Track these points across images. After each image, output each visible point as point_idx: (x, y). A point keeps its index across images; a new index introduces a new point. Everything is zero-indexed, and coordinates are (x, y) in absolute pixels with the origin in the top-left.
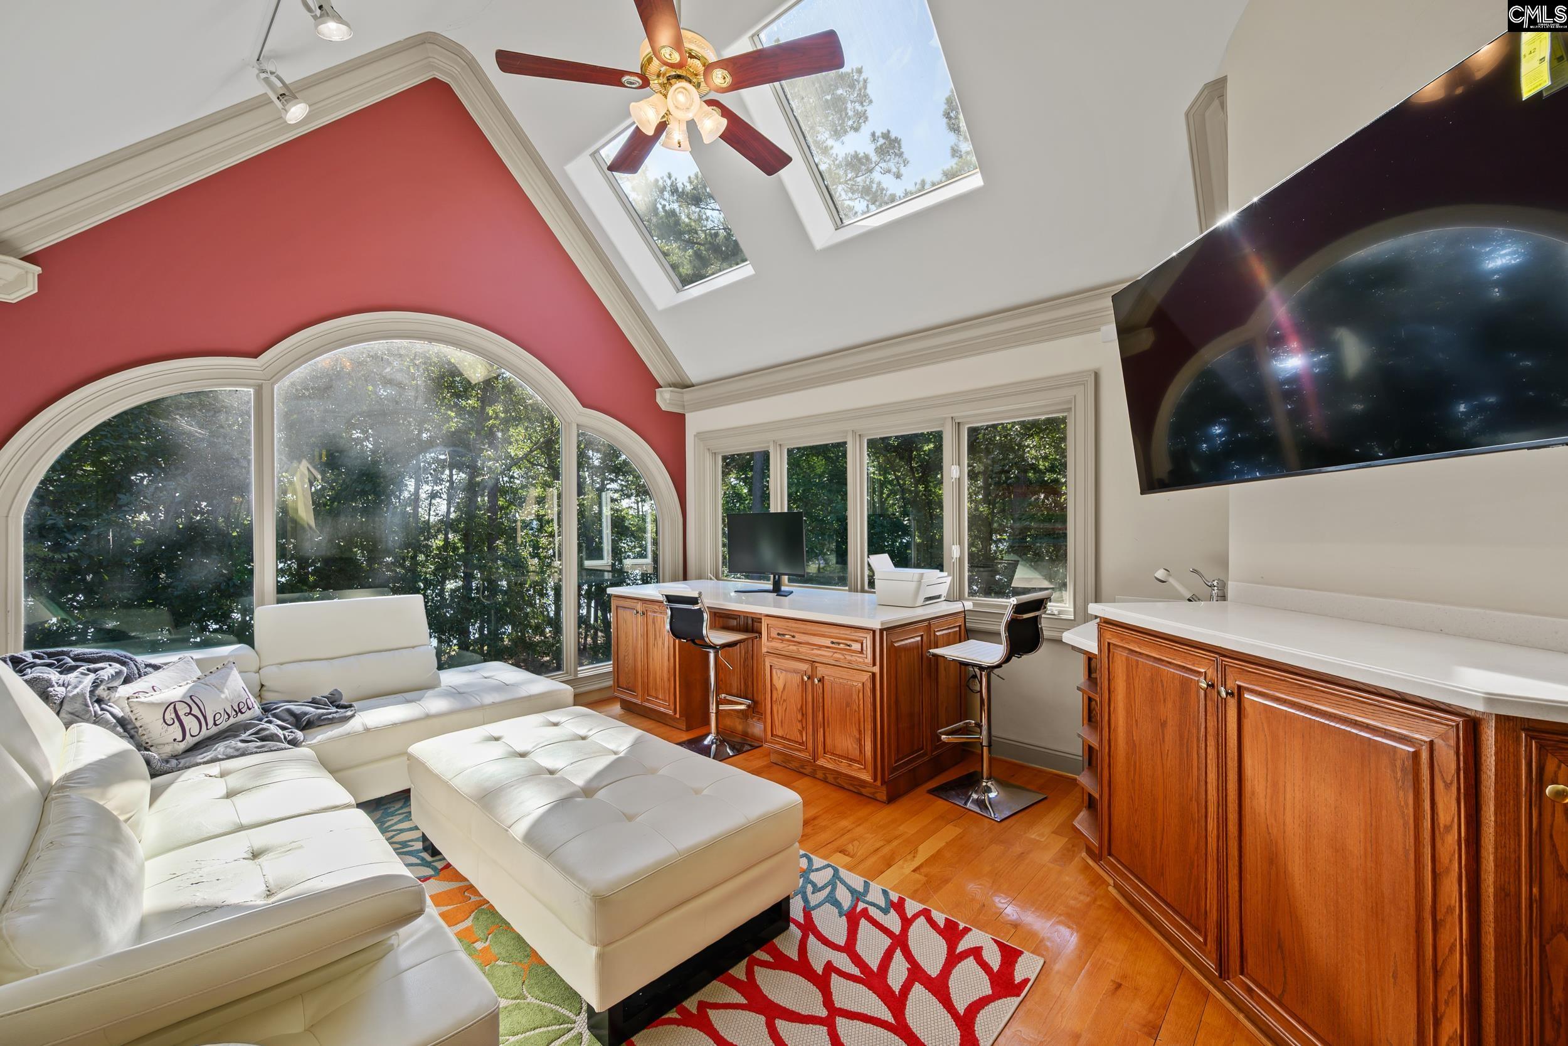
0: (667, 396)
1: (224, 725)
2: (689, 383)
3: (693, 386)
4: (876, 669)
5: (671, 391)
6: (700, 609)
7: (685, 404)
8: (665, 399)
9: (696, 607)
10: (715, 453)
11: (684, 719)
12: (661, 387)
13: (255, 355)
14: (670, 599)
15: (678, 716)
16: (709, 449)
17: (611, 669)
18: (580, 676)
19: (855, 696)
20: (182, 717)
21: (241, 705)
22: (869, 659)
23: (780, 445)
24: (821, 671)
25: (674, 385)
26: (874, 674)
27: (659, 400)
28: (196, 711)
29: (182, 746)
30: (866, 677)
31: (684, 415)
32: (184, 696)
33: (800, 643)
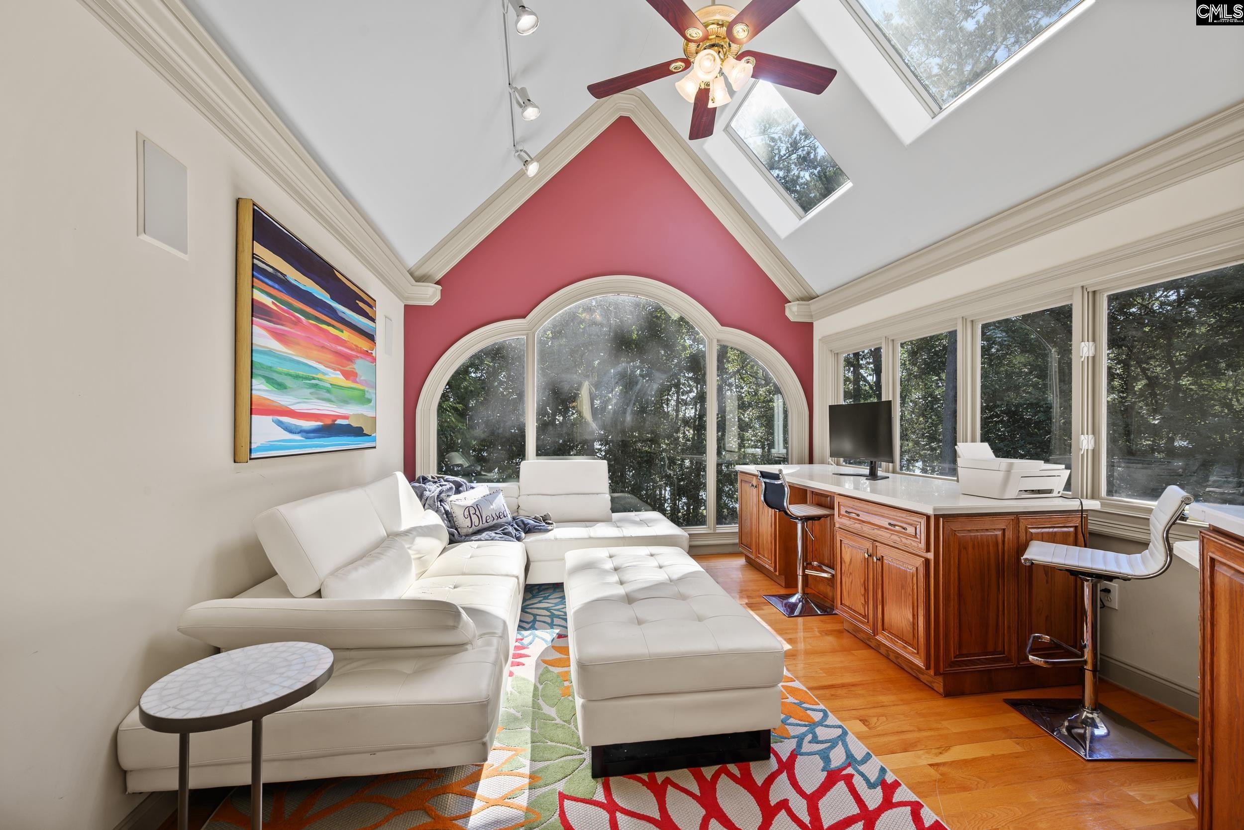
0: (795, 309)
1: (491, 523)
2: (815, 295)
3: (818, 296)
4: (931, 556)
5: (798, 305)
6: (782, 484)
7: (813, 313)
8: (793, 312)
9: (779, 482)
10: (838, 354)
11: (783, 577)
12: (790, 302)
13: (524, 317)
14: (764, 475)
15: (777, 573)
16: (831, 351)
17: (737, 530)
18: (717, 531)
19: (909, 580)
20: (472, 515)
21: (501, 514)
22: (923, 545)
23: (893, 340)
24: (882, 551)
25: (802, 299)
26: (927, 561)
27: (788, 313)
28: (478, 513)
29: (471, 530)
30: (919, 562)
31: (812, 323)
32: (473, 504)
33: (864, 522)
